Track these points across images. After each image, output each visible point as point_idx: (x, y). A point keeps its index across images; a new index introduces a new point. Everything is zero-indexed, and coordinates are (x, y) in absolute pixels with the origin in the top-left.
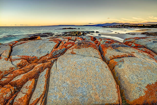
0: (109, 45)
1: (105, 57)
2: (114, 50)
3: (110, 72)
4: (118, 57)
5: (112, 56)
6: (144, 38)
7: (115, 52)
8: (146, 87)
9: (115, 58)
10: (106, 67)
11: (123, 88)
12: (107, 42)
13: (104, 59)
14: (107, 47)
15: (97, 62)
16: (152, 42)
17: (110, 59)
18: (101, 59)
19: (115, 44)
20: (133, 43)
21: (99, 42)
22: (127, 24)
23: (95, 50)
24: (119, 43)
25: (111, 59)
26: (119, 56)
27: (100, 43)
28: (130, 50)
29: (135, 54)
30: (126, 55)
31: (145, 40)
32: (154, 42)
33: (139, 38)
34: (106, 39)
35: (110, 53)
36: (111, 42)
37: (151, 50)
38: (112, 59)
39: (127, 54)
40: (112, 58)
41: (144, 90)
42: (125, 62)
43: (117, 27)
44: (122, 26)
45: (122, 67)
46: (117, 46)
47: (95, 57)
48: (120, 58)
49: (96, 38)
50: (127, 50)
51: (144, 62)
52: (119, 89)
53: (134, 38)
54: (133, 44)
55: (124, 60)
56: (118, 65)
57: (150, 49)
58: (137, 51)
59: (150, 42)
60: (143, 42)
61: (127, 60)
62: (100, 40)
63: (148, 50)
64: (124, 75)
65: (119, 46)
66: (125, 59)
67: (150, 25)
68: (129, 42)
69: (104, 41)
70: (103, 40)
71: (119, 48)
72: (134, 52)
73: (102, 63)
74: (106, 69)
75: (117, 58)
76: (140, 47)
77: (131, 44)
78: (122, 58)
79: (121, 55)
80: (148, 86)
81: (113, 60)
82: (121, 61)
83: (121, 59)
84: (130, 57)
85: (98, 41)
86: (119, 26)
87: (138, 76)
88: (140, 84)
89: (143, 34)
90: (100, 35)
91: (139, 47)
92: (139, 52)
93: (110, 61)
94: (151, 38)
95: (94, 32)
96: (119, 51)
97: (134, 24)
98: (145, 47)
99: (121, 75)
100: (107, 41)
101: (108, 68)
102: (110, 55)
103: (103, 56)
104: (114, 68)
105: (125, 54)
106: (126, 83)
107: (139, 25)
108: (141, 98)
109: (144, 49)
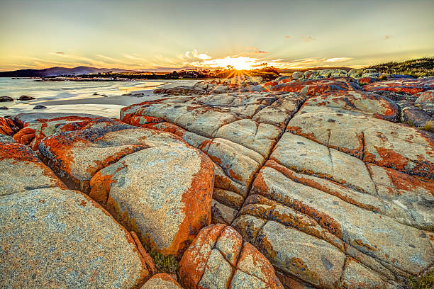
0: (75, 134)
1: (73, 173)
2: (93, 145)
3: (100, 210)
4: (111, 161)
5: (94, 165)
6: (159, 101)
7: (97, 150)
8: (182, 201)
9: (101, 166)
10: (83, 204)
11: (144, 230)
12: (67, 127)
13: (69, 182)
14: (70, 143)
15: (44, 202)
16: (172, 107)
17: (89, 176)
18: (57, 185)
19: (94, 126)
20: (140, 115)
21: (37, 134)
22: (119, 72)
23: (23, 163)
24: (104, 124)
25: (93, 175)
26: (111, 157)
27: (41, 134)
28: (133, 135)
29: (147, 142)
30: (128, 148)
31: (162, 105)
32: (176, 107)
33: (151, 103)
34: (62, 118)
35: (83, 158)
36: (81, 126)
37: (176, 124)
38: (97, 171)
39: (131, 147)
40: (94, 171)
41: (181, 208)
42: (131, 167)
43: (95, 78)
44: (108, 75)
45: (128, 183)
46: (102, 133)
47: (29, 188)
48: (117, 160)
49: (22, 119)
50: (127, 138)
51: (164, 152)
52: (137, 240)
53: (140, 105)
54: (142, 118)
55: (127, 163)
56: (115, 181)
57: (173, 123)
58: (150, 132)
59: (169, 108)
60: (158, 110)
61: (132, 162)
62: (41, 124)
63: (172, 126)
64: (138, 200)
65: (107, 132)
66: (127, 159)
67: (163, 73)
68: (132, 115)
69: (57, 126)
70: (51, 124)
71: (107, 136)
72: (144, 138)
73: (63, 198)
74: (83, 209)
75: (109, 164)
76: (158, 123)
77: (139, 119)
78: (121, 161)
79: (117, 153)
80: (184, 196)
81: (97, 174)
82: (119, 169)
83: (119, 164)
84: (137, 150)
85: (33, 132)
86: (99, 75)
87: (163, 187)
88: (172, 201)
89: (158, 92)
90: (38, 107)
91: (155, 123)
92: (153, 134)
93: (93, 180)
94: (171, 100)
95: (12, 100)
96: (110, 144)
97: (135, 72)
98: (165, 121)
99: (130, 203)
100: (68, 122)
101: (90, 204)
102: (87, 164)
103: (66, 174)
104: (108, 195)
105: (125, 147)
106: (147, 215)
107: (145, 74)
108: (182, 227)
109: (164, 125)
